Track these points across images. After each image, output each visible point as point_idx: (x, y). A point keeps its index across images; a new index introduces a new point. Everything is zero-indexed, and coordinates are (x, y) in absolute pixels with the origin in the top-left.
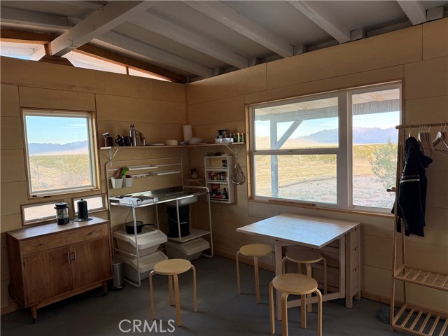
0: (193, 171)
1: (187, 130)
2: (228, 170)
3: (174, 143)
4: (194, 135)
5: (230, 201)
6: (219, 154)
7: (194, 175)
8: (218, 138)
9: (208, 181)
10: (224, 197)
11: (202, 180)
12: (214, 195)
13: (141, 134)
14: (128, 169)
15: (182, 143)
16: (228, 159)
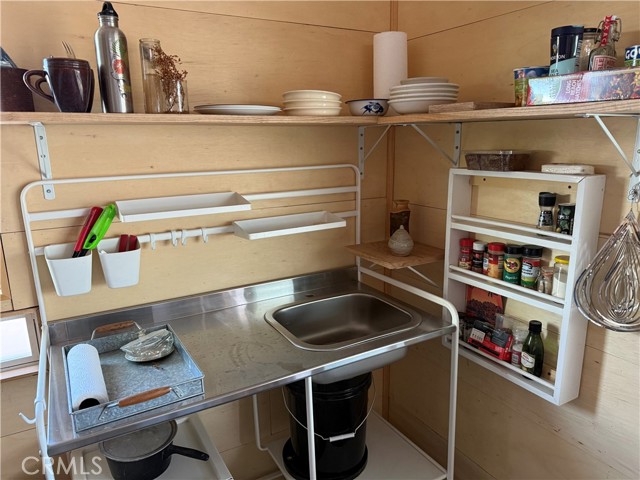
0: (399, 220)
1: (389, 49)
2: (572, 251)
3: (322, 104)
4: (415, 68)
5: (558, 389)
6: (526, 162)
7: (401, 241)
8: (543, 72)
9: (456, 273)
10: (528, 361)
11: (428, 260)
12: (477, 334)
13: (164, 62)
14: (115, 213)
15: (360, 106)
16: (583, 195)
